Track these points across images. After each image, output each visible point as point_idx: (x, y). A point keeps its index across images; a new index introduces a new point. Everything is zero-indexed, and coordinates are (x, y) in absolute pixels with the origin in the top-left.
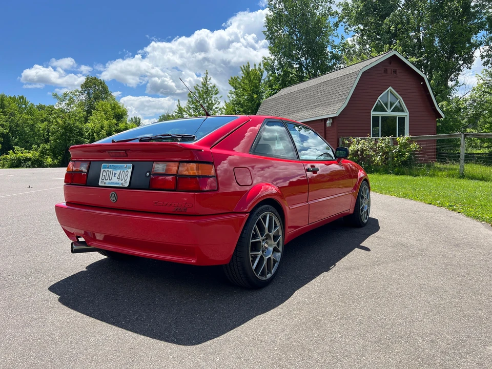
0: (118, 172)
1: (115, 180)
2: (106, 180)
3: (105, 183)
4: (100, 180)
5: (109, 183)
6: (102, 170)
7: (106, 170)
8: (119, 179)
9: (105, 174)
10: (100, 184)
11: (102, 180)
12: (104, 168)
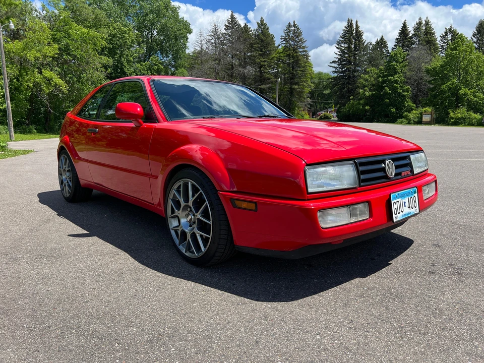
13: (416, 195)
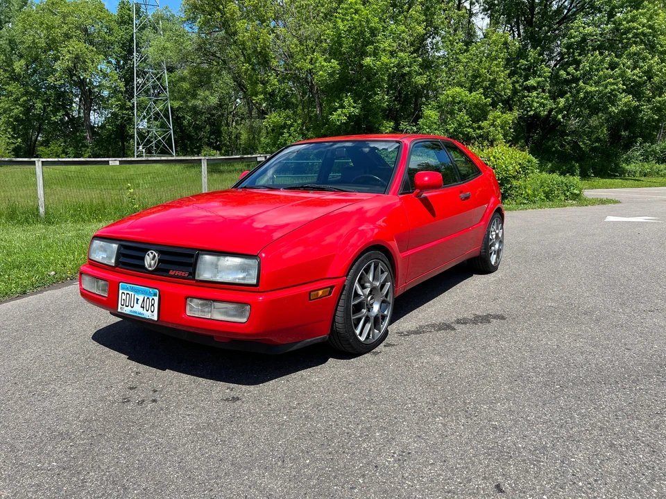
13: (156, 299)
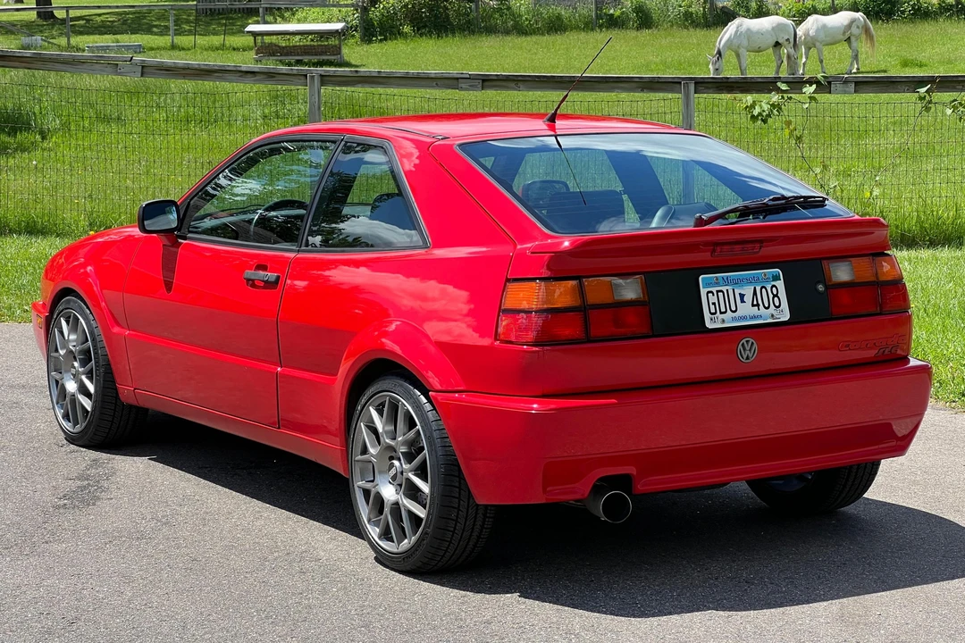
0: (748, 291)
1: (746, 309)
2: (721, 313)
3: (723, 321)
4: (707, 316)
5: (734, 319)
6: (703, 292)
7: (714, 290)
8: (758, 305)
9: (713, 299)
10: (709, 325)
11: (712, 314)
12: (707, 285)
